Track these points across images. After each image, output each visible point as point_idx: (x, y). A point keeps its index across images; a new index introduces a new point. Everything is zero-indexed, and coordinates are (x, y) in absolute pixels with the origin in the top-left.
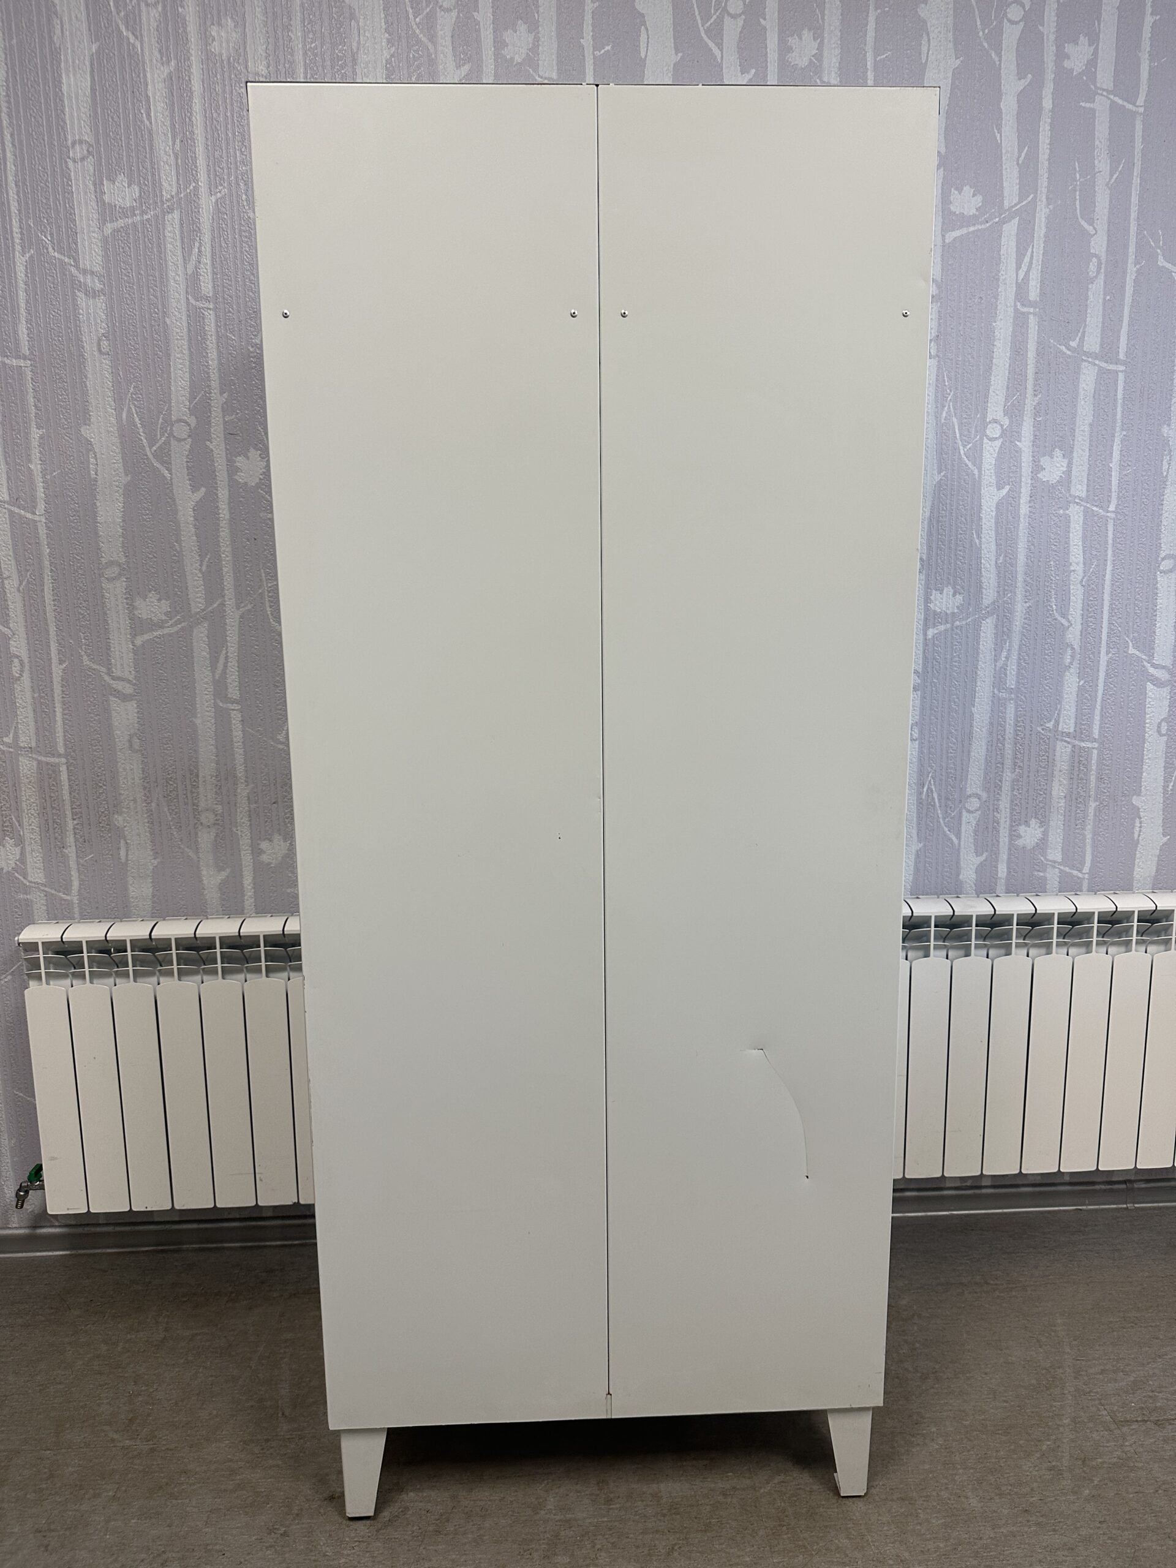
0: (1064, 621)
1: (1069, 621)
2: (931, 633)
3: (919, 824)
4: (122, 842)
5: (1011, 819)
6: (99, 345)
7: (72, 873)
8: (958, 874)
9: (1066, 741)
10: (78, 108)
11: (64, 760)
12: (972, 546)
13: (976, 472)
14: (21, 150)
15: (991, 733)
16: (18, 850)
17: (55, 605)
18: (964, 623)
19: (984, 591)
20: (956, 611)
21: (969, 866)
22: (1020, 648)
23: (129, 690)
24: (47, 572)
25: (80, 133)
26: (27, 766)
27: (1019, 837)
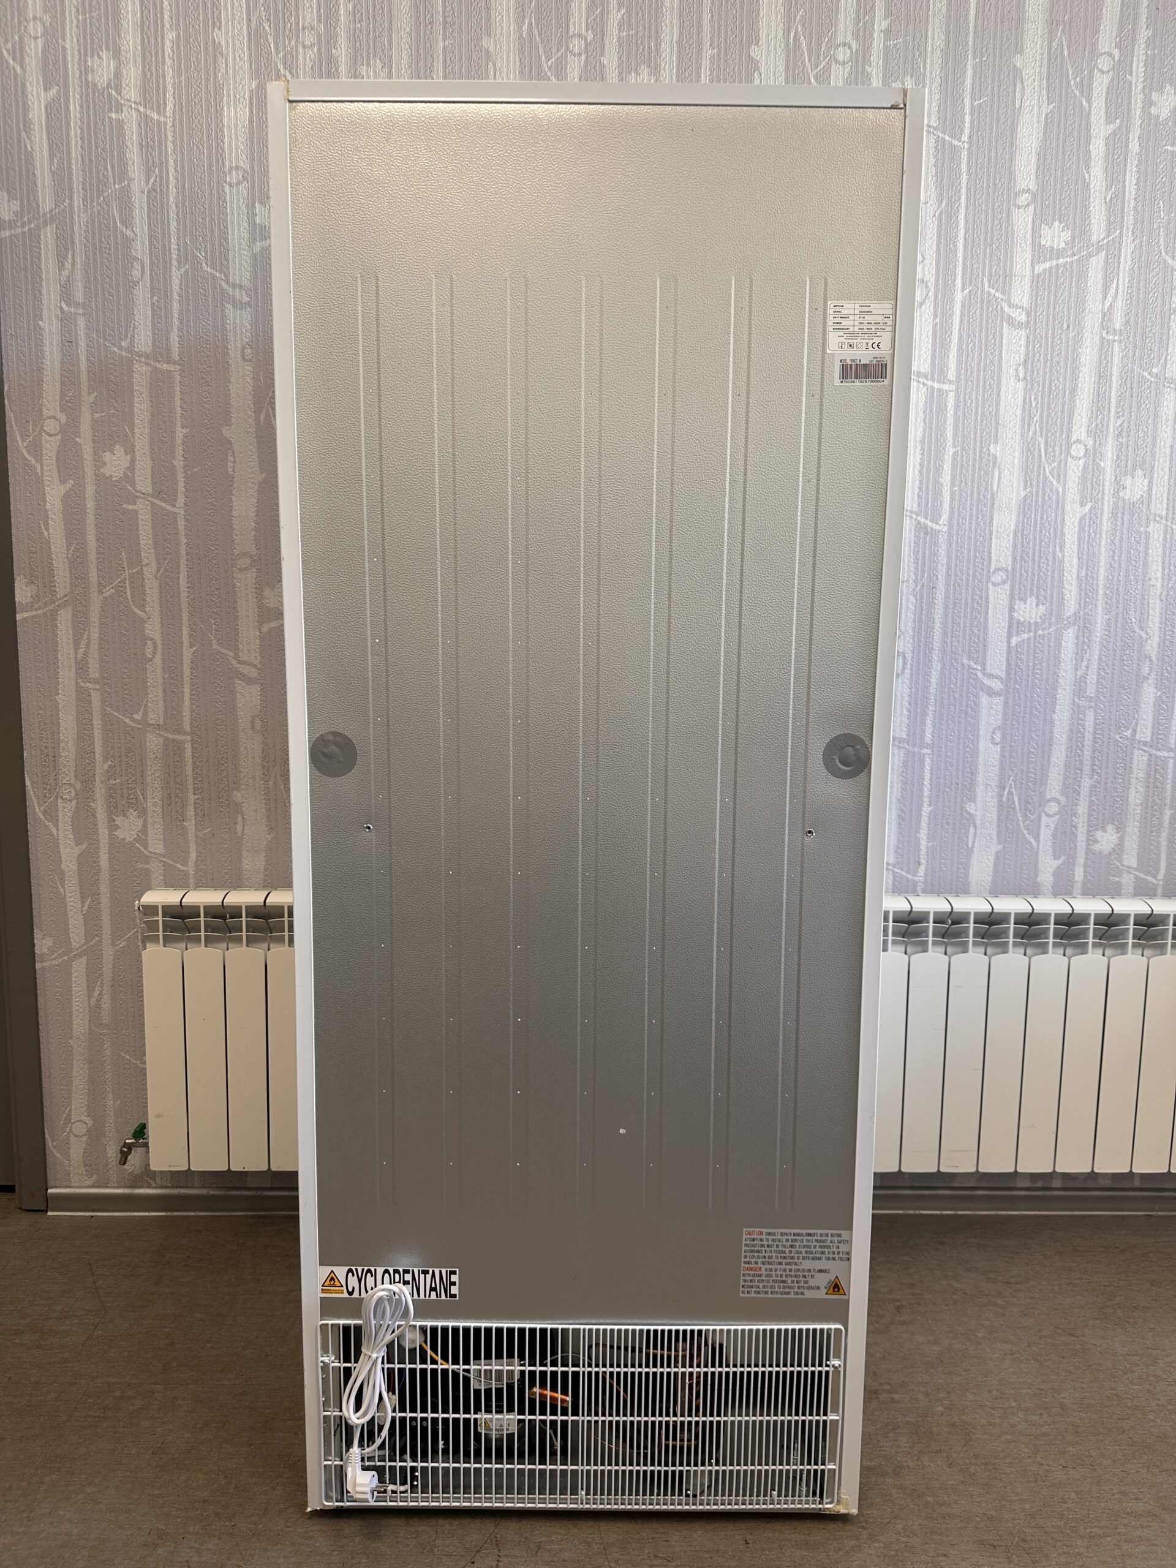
0: (1143, 635)
1: (1147, 633)
2: (1014, 640)
3: (999, 826)
4: (240, 817)
5: (1089, 826)
6: (243, 352)
7: (190, 845)
8: (1036, 876)
9: (1143, 750)
10: (237, 139)
11: (189, 738)
12: (1054, 559)
13: (1060, 490)
14: (183, 175)
15: (1070, 739)
16: (141, 821)
17: (189, 592)
18: (1046, 632)
19: (1066, 602)
20: (1039, 620)
21: (1047, 867)
22: (1100, 659)
23: (253, 673)
24: (183, 561)
25: (237, 160)
26: (154, 742)
27: (1096, 841)
